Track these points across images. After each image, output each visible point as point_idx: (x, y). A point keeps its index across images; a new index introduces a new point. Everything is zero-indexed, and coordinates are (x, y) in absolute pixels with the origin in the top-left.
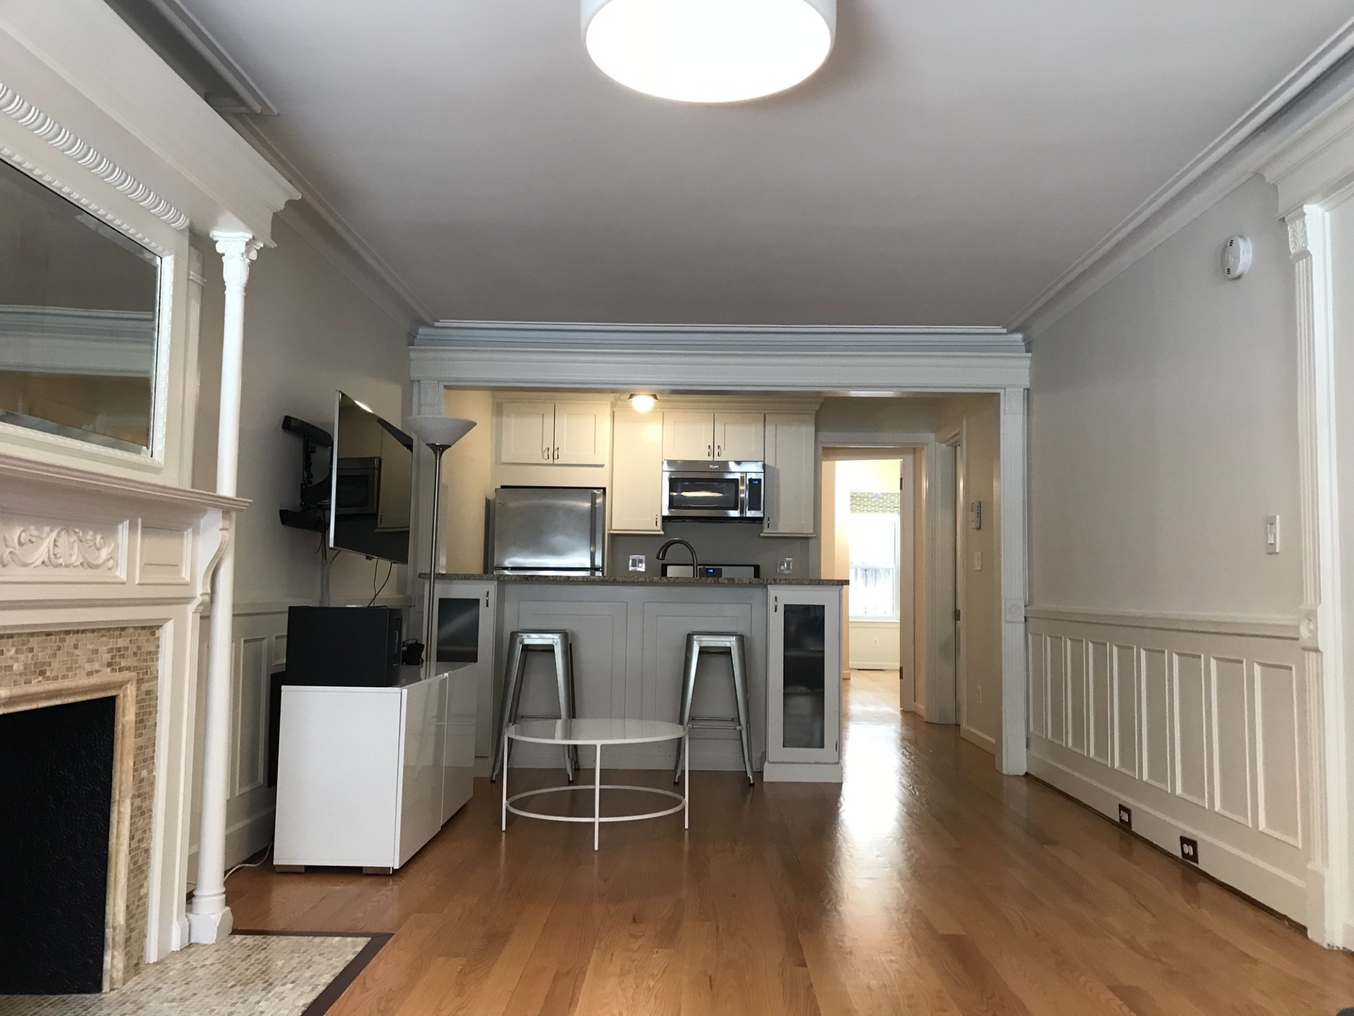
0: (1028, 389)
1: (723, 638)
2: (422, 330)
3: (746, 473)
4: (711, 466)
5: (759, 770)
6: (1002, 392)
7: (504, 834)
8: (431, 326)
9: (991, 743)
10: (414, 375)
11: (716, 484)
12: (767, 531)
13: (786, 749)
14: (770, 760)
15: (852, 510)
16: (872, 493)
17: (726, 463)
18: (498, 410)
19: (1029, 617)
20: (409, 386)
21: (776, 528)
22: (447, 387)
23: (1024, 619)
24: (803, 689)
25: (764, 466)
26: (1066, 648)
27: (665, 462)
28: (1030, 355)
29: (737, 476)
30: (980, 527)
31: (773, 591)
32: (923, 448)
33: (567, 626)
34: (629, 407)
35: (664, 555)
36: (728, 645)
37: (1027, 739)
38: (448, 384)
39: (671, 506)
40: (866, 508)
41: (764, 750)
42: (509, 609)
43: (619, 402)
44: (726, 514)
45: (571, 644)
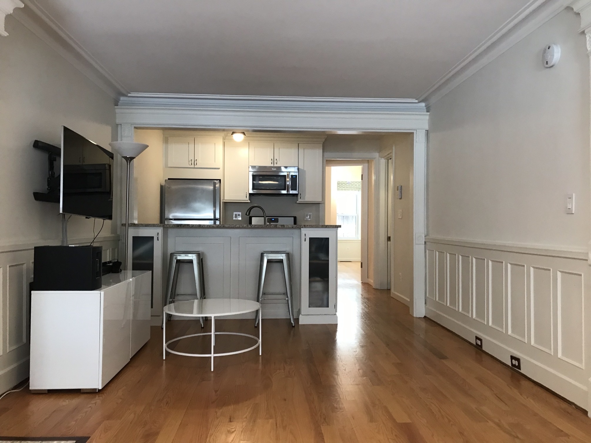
0: (427, 131)
1: (279, 255)
2: (122, 98)
3: (290, 172)
4: (273, 169)
5: (297, 318)
6: (415, 132)
7: (164, 362)
8: (127, 96)
9: (407, 301)
10: (118, 121)
11: (275, 177)
12: (300, 200)
13: (310, 308)
14: (302, 314)
15: (338, 189)
16: (347, 182)
17: (279, 168)
18: (166, 141)
19: (427, 242)
20: (116, 128)
21: (304, 198)
22: (135, 128)
23: (424, 243)
24: (318, 279)
25: (298, 169)
26: (447, 258)
27: (250, 167)
28: (428, 113)
29: (285, 174)
30: (401, 198)
31: (304, 231)
32: (373, 160)
33: (200, 249)
34: (232, 140)
35: (249, 213)
36: (281, 258)
37: (425, 300)
38: (136, 126)
39: (253, 189)
40: (344, 188)
41: (299, 308)
42: (170, 241)
43: (227, 137)
44: (280, 192)
45: (202, 259)
